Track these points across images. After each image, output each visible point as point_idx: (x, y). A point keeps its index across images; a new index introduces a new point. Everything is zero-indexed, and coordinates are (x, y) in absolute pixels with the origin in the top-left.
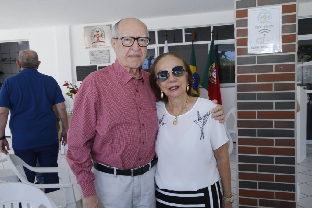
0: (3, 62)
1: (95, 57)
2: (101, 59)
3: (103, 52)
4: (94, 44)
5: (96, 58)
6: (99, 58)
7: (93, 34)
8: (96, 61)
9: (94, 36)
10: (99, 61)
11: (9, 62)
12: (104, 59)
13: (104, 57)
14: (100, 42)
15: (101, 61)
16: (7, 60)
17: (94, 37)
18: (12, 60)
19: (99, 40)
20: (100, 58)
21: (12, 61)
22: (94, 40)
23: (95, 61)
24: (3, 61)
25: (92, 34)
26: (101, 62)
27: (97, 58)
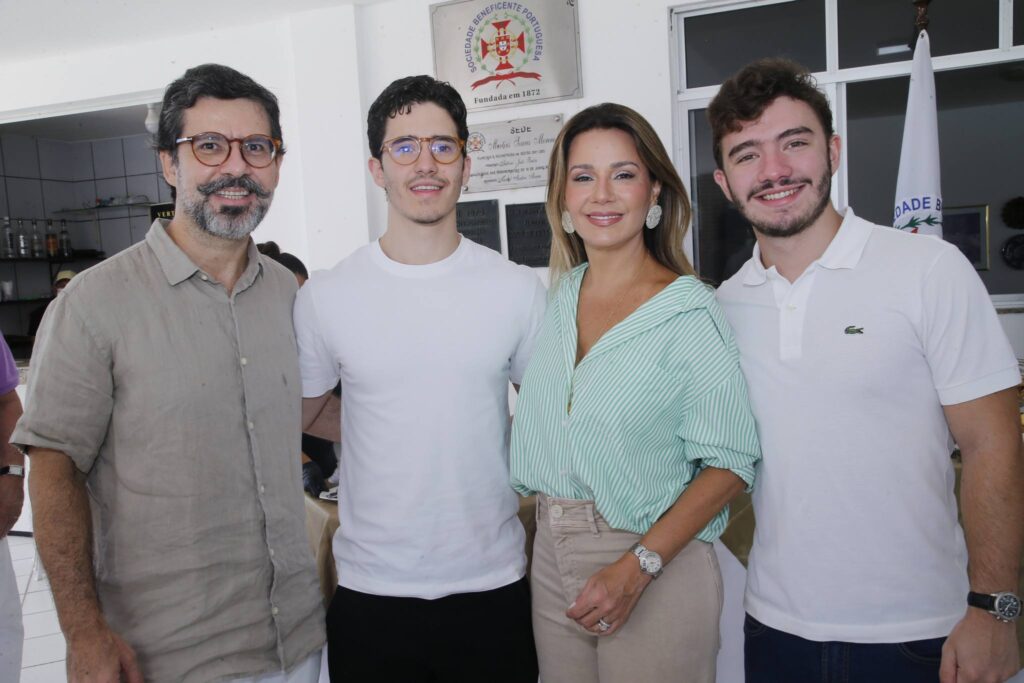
0: (103, 214)
1: (488, 158)
2: (520, 167)
3: (528, 130)
4: (479, 88)
5: (492, 161)
6: (508, 159)
7: (478, 39)
8: (493, 177)
9: (485, 45)
10: (508, 175)
11: (125, 213)
12: (534, 165)
13: (533, 156)
14: (513, 75)
15: (521, 174)
16: (116, 202)
17: (485, 52)
18: (131, 201)
19: (508, 66)
20: (514, 159)
21: (132, 205)
22: (484, 68)
23: (485, 178)
24: (99, 207)
25: (474, 42)
26: (517, 178)
27: (498, 161)
